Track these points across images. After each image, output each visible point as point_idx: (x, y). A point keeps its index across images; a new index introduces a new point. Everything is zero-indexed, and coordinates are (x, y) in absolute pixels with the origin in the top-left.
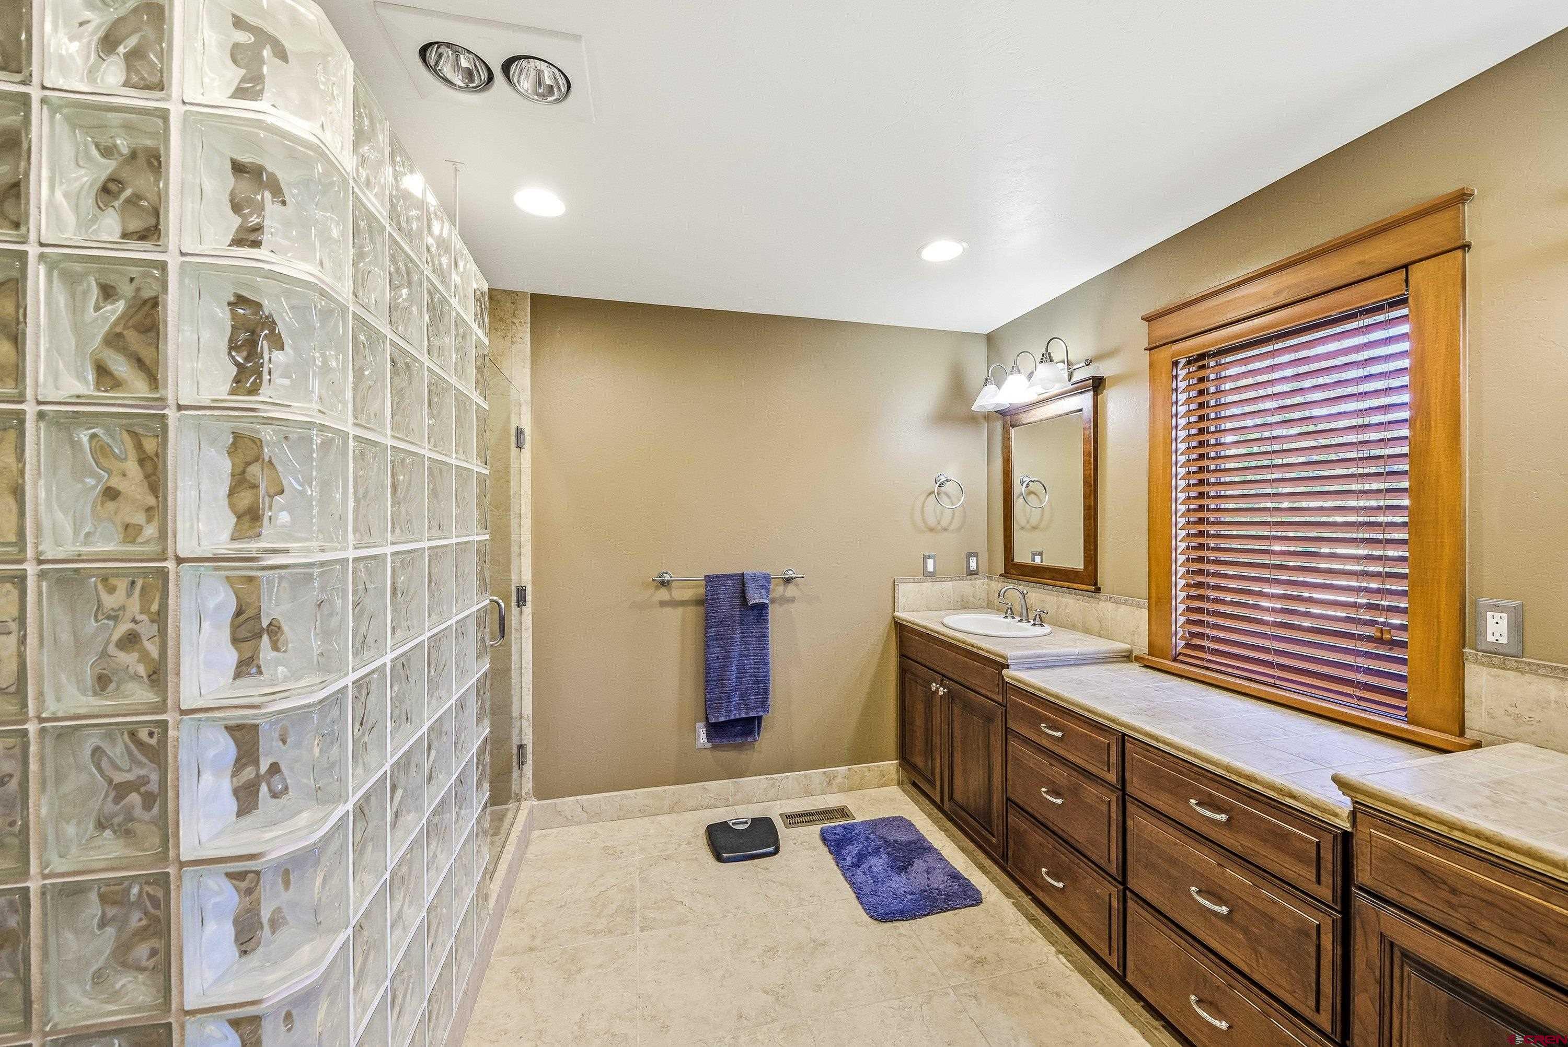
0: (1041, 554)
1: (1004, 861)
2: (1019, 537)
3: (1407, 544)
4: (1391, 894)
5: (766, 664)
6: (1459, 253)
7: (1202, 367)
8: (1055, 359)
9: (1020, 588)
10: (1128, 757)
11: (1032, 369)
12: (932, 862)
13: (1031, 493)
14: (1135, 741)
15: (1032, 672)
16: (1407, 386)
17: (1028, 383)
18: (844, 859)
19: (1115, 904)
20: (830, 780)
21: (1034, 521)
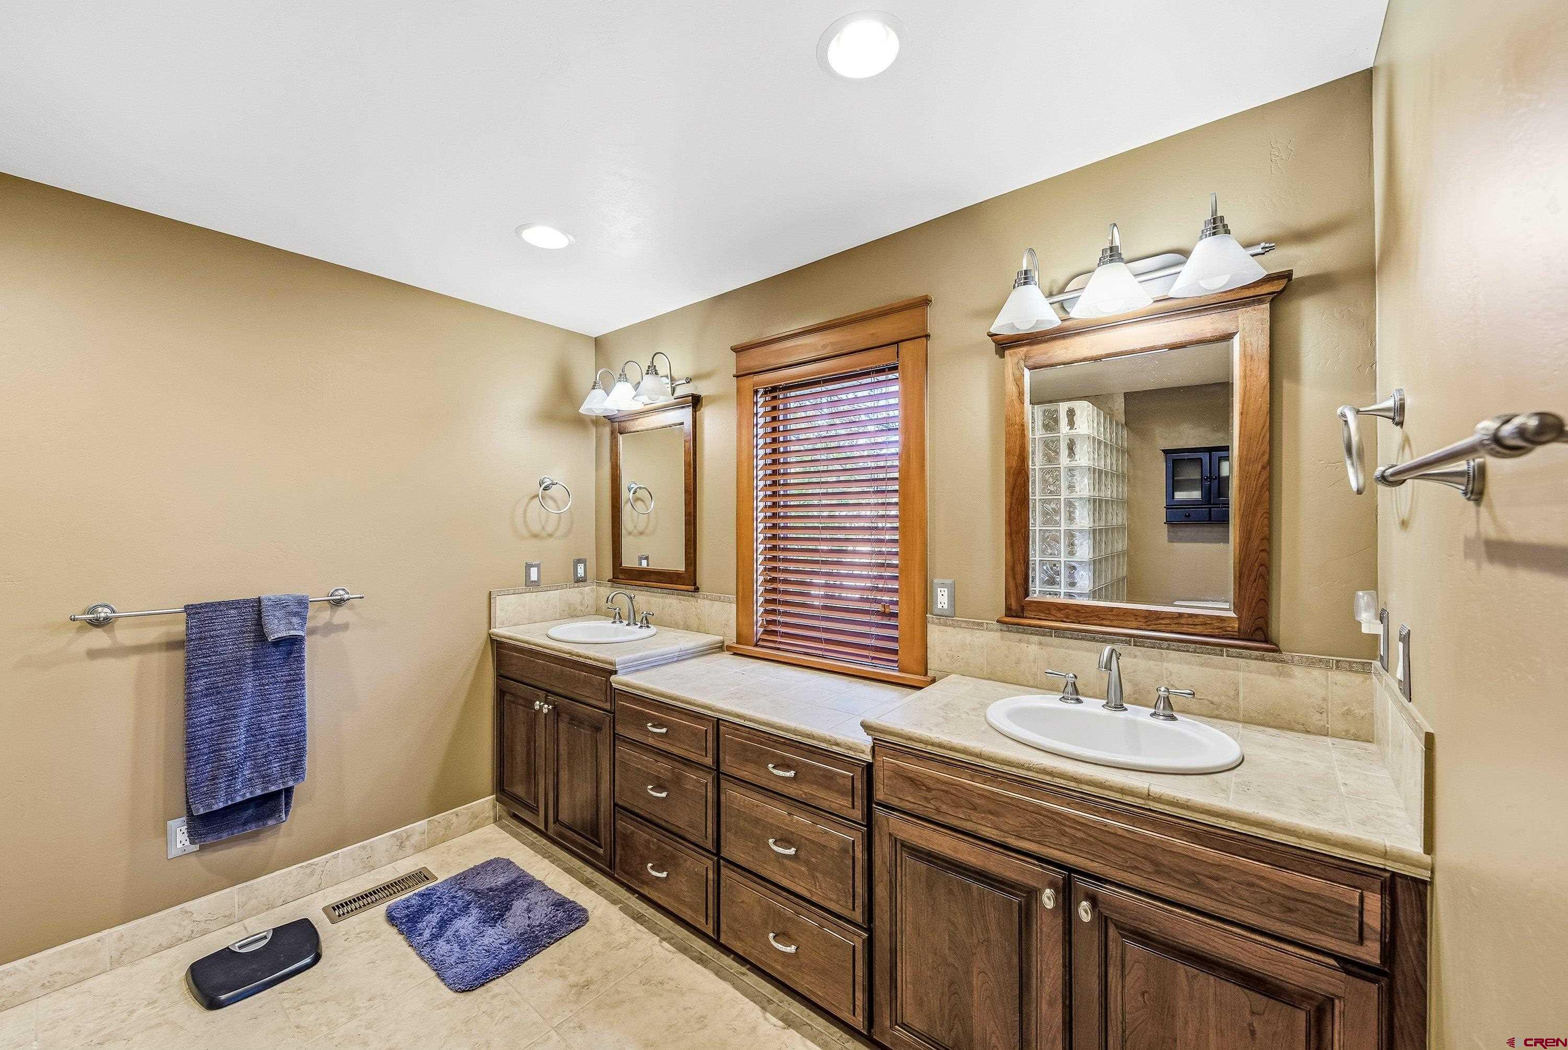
0: (647, 558)
1: (611, 869)
2: (626, 541)
3: (898, 542)
4: (895, 802)
5: (301, 716)
6: (924, 339)
7: (774, 398)
8: (661, 373)
9: (628, 592)
10: (721, 739)
11: (639, 379)
12: (533, 896)
13: (637, 499)
14: (727, 724)
15: (638, 674)
16: (897, 429)
17: (634, 393)
18: (420, 935)
19: (711, 876)
20: (402, 843)
21: (641, 527)
